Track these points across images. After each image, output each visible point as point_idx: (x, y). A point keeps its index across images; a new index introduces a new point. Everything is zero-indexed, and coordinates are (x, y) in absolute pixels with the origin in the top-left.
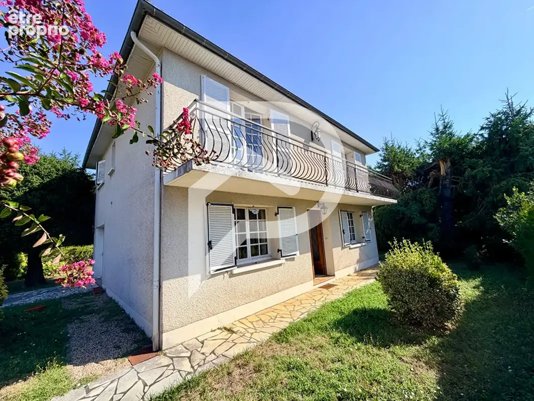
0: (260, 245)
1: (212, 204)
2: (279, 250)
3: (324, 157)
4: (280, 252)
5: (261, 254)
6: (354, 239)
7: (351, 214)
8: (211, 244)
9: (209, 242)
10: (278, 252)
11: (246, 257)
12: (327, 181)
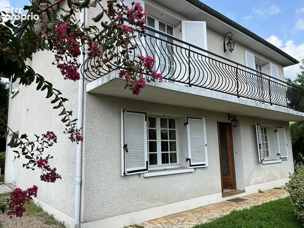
0: (171, 153)
1: (128, 111)
2: (188, 159)
3: (236, 69)
4: (189, 161)
5: (171, 162)
6: (268, 156)
7: (265, 129)
8: (126, 147)
9: (124, 145)
10: (187, 161)
11: (156, 163)
12: (238, 93)
